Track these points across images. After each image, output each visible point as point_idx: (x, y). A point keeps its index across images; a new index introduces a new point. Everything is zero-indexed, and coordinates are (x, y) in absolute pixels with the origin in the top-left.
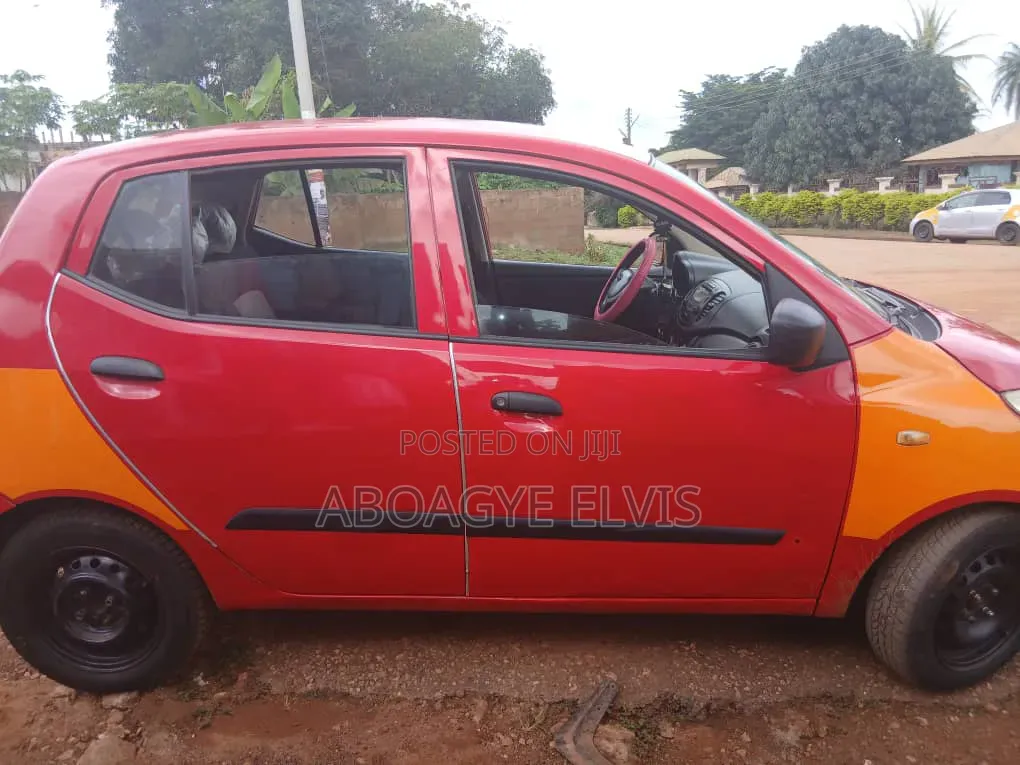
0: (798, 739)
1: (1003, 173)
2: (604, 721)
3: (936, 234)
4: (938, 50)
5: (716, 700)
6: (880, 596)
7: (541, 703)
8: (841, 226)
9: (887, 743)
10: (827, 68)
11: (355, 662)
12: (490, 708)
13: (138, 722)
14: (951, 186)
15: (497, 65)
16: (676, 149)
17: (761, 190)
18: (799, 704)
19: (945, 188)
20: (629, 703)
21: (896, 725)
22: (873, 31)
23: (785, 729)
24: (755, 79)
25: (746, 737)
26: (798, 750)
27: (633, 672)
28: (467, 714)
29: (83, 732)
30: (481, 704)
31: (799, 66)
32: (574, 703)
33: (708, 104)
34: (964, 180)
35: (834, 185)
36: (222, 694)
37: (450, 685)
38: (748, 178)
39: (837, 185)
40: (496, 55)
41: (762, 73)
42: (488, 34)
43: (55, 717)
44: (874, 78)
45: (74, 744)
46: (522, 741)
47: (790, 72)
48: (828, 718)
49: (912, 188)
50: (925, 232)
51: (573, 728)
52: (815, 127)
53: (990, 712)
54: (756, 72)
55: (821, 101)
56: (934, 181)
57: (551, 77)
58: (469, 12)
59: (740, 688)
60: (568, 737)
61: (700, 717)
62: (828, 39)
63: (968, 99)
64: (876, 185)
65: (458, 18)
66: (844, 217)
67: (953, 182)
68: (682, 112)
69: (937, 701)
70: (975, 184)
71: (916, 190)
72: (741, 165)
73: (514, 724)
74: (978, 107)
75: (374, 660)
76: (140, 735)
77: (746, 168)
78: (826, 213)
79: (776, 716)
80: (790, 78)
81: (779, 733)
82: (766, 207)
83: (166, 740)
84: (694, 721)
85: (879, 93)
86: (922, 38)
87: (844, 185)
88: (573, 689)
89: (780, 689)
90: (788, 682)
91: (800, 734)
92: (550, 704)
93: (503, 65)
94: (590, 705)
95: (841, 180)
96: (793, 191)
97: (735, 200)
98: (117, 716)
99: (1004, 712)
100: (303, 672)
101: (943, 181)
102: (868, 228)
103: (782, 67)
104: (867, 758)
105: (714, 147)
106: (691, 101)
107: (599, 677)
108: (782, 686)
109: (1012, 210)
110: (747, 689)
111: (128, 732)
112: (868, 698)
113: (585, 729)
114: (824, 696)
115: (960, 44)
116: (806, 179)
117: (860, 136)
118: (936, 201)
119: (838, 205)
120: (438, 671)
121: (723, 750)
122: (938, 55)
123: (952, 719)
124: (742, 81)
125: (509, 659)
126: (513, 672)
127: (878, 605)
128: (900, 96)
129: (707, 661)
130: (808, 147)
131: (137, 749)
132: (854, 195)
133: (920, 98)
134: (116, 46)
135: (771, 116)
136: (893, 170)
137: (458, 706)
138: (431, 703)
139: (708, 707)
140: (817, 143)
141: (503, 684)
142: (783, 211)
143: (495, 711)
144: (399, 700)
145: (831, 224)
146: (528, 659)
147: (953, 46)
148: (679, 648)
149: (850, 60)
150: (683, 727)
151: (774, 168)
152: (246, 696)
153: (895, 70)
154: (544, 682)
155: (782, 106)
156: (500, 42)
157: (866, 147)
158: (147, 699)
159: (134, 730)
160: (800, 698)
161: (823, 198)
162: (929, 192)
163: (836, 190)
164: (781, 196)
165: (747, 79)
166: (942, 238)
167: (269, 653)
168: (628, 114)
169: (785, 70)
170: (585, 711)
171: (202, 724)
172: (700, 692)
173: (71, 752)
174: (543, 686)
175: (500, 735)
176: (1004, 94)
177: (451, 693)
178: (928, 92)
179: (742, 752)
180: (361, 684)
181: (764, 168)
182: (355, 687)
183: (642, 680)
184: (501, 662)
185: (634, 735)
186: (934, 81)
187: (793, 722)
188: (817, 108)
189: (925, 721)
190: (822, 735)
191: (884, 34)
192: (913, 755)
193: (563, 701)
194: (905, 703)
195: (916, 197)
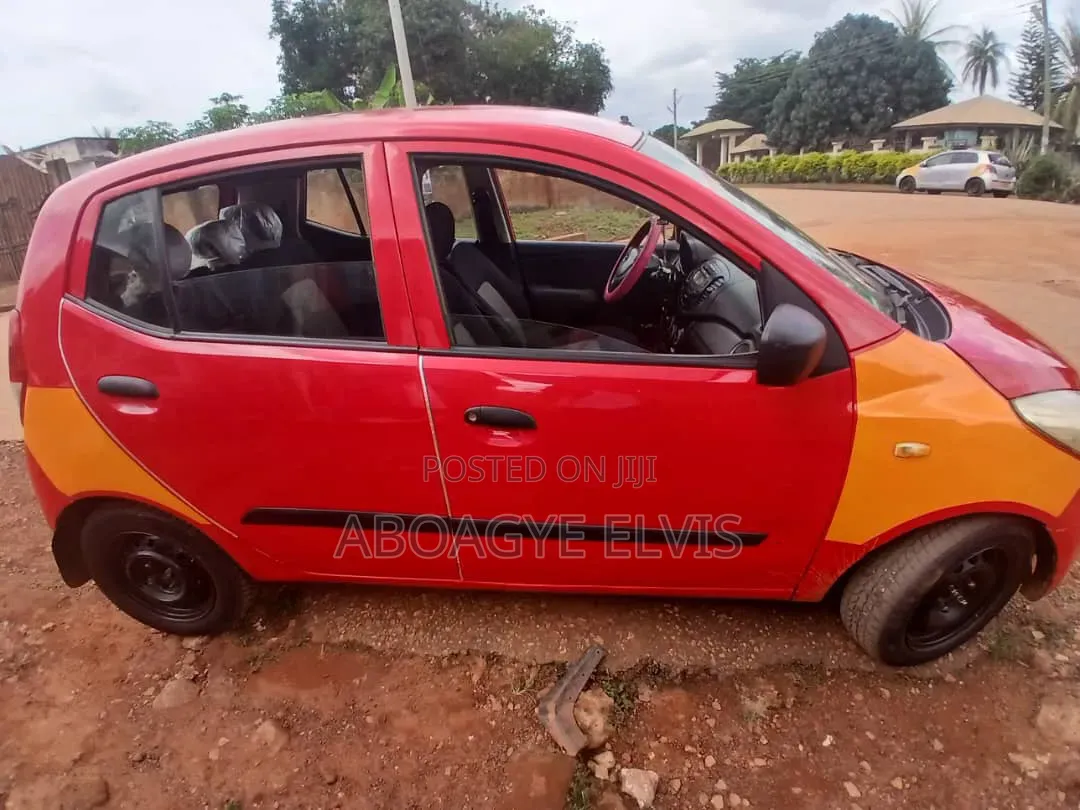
0: (765, 709)
1: (971, 137)
2: (587, 688)
3: (918, 186)
4: (923, 36)
5: (692, 666)
6: (857, 591)
7: (534, 664)
8: (842, 181)
9: (850, 717)
10: (835, 50)
11: (381, 617)
12: (489, 667)
13: (206, 664)
14: (930, 147)
15: (566, 59)
16: (713, 120)
17: (779, 152)
18: (769, 671)
19: (924, 150)
20: (612, 668)
21: (859, 697)
22: (872, 19)
23: (753, 698)
24: (776, 60)
25: (716, 705)
26: (764, 719)
27: (618, 636)
28: (468, 673)
29: (165, 670)
30: (481, 663)
31: (813, 50)
32: (564, 665)
33: (740, 82)
34: (941, 142)
35: (837, 146)
36: (274, 639)
37: (456, 644)
38: (768, 143)
39: (840, 147)
40: (565, 50)
41: (782, 56)
42: (559, 33)
43: (149, 652)
44: (872, 57)
45: (156, 681)
46: (510, 706)
47: (805, 55)
48: (796, 688)
49: (900, 149)
50: (908, 186)
51: (557, 696)
52: (823, 99)
53: (949, 683)
54: (777, 55)
55: (830, 77)
56: (917, 143)
57: (611, 66)
58: (544, 16)
59: (716, 655)
60: (551, 706)
61: (676, 681)
62: (836, 26)
63: (945, 77)
64: (871, 147)
65: (536, 22)
66: (844, 173)
67: (932, 144)
68: (718, 90)
69: (901, 672)
70: (950, 145)
71: (903, 150)
72: (763, 132)
73: (506, 687)
74: (953, 83)
75: (395, 617)
76: (206, 676)
77: (767, 135)
78: (829, 170)
79: (748, 685)
80: (804, 59)
81: (748, 702)
82: (783, 166)
83: (222, 684)
84: (672, 685)
85: (875, 70)
86: (910, 26)
87: (845, 147)
88: (562, 654)
89: (753, 656)
90: (762, 649)
91: (768, 705)
92: (542, 666)
93: (572, 58)
94: (576, 671)
95: (842, 143)
96: (805, 152)
97: (758, 161)
98: (191, 657)
99: (961, 683)
100: (338, 624)
101: (925, 143)
102: (862, 182)
103: (799, 50)
104: (830, 734)
105: (743, 118)
106: (725, 81)
107: (587, 640)
108: (755, 654)
109: (979, 168)
110: (722, 655)
111: (197, 673)
112: (837, 667)
113: (567, 697)
114: (795, 664)
115: (940, 31)
116: (815, 142)
117: (859, 106)
118: (918, 160)
119: (839, 165)
120: (448, 629)
121: (694, 719)
122: (923, 41)
123: (913, 691)
124: (766, 63)
125: (510, 620)
126: (512, 632)
127: (854, 598)
128: (893, 72)
129: (688, 626)
130: (817, 116)
131: (201, 691)
132: (853, 155)
133: (909, 74)
134: (284, 68)
135: (788, 91)
136: (886, 135)
137: (462, 664)
138: (439, 660)
139: (684, 673)
140: (825, 112)
141: (502, 645)
142: (795, 170)
143: (492, 671)
144: (412, 656)
145: (834, 179)
146: (526, 620)
147: (935, 34)
148: (664, 612)
149: (853, 43)
150: (660, 690)
151: (790, 134)
152: (291, 642)
153: (890, 51)
154: (538, 644)
155: (798, 82)
156: (568, 39)
157: (864, 115)
158: (216, 642)
159: (201, 671)
160: (771, 666)
161: (828, 158)
162: (914, 152)
163: (839, 151)
164: (794, 157)
165: (770, 61)
166: (922, 190)
167: (315, 603)
168: (675, 94)
169: (801, 53)
170: (570, 677)
171: (254, 669)
172: (678, 659)
173: (153, 689)
174: (537, 649)
175: (492, 697)
176: (972, 73)
177: (456, 652)
178: (914, 70)
179: (711, 722)
180: (382, 638)
181: (781, 134)
182: (377, 641)
183: (625, 645)
184: (504, 623)
185: (613, 701)
186: (920, 61)
187: (763, 692)
188: (825, 84)
189: (887, 693)
190: (789, 706)
191: (881, 22)
192: (872, 732)
193: (553, 664)
194: (870, 673)
195: (902, 156)
